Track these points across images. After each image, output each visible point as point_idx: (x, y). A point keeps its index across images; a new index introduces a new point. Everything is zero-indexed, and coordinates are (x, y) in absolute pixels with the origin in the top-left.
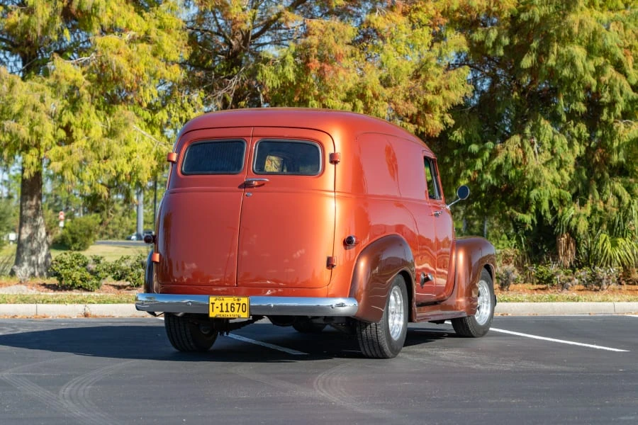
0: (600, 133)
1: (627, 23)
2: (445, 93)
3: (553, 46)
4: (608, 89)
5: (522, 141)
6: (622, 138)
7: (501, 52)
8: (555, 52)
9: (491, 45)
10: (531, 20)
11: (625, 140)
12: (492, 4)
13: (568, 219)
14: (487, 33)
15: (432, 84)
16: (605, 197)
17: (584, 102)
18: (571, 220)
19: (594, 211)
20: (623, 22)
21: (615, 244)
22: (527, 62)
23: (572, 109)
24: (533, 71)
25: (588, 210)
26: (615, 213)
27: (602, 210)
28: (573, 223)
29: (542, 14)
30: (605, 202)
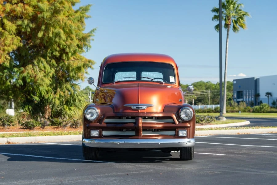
0: (61, 65)
1: (74, 21)
2: (12, 46)
3: (50, 29)
4: (68, 47)
5: (33, 67)
6: (73, 66)
7: (29, 30)
8: (52, 31)
9: (24, 27)
10: (43, 17)
11: (74, 67)
12: (23, 10)
13: (51, 99)
14: (23, 21)
15: (7, 42)
16: (63, 90)
17: (58, 52)
18: (52, 100)
19: (60, 96)
20: (73, 20)
21: (70, 109)
22: (40, 35)
23: (54, 55)
24: (42, 39)
25: (57, 96)
26: (69, 97)
27: (63, 95)
28: (53, 101)
29: (47, 15)
30: (64, 92)
